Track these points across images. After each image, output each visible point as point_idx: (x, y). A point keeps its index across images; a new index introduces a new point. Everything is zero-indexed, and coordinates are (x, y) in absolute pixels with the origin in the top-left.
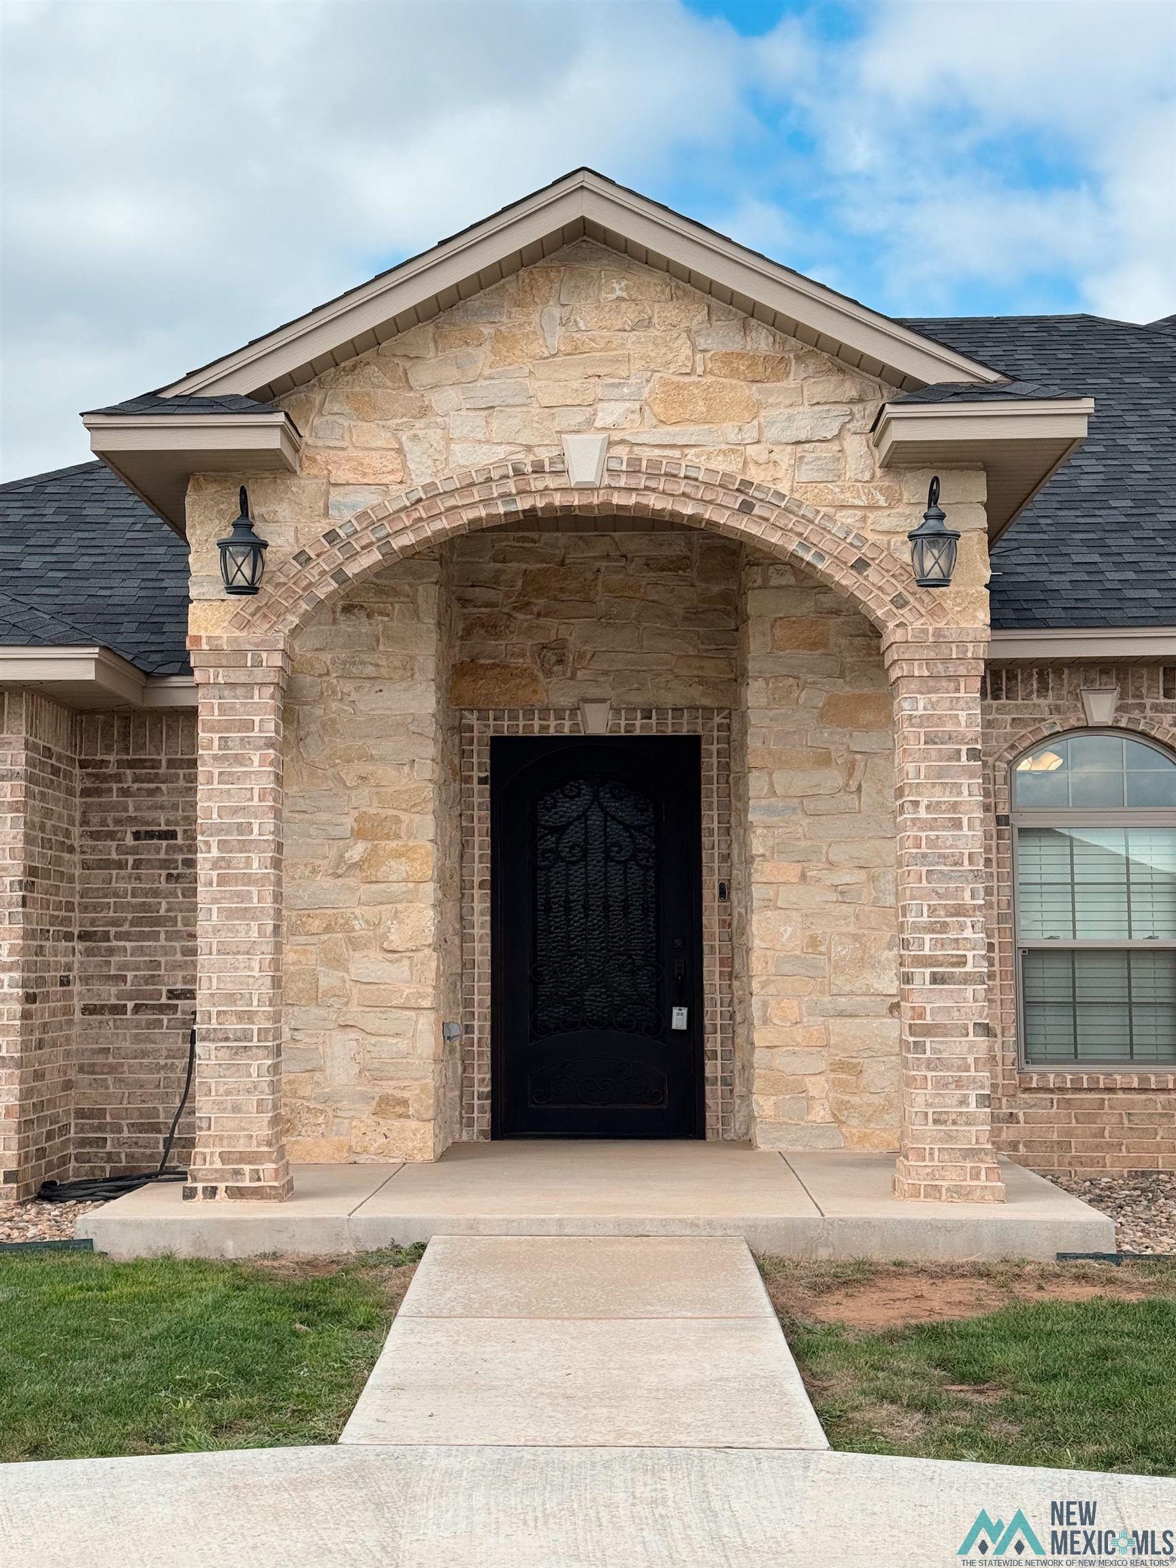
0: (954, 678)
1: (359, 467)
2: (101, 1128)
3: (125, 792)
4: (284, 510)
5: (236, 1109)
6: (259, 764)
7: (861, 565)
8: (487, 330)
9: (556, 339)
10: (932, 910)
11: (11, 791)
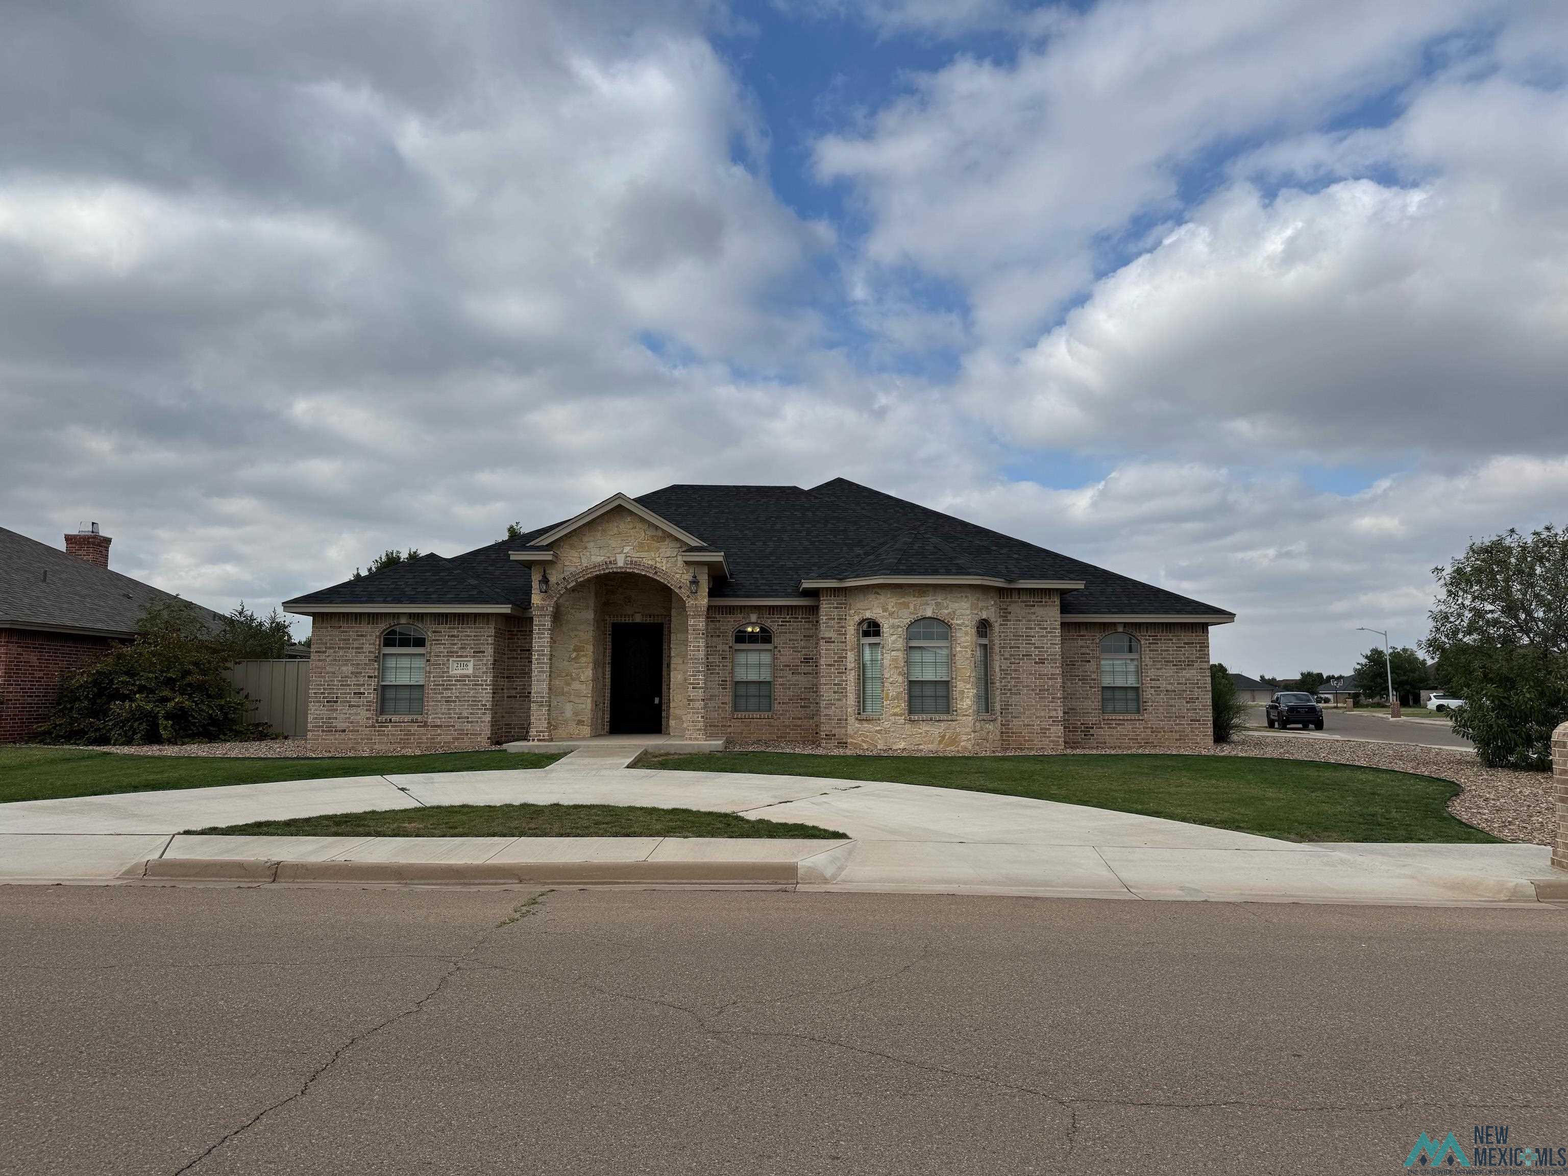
0: (699, 615)
1: (571, 561)
2: (510, 728)
3: (518, 639)
4: (554, 572)
5: (540, 720)
6: (547, 634)
7: (680, 588)
8: (600, 528)
9: (615, 530)
11: (490, 640)
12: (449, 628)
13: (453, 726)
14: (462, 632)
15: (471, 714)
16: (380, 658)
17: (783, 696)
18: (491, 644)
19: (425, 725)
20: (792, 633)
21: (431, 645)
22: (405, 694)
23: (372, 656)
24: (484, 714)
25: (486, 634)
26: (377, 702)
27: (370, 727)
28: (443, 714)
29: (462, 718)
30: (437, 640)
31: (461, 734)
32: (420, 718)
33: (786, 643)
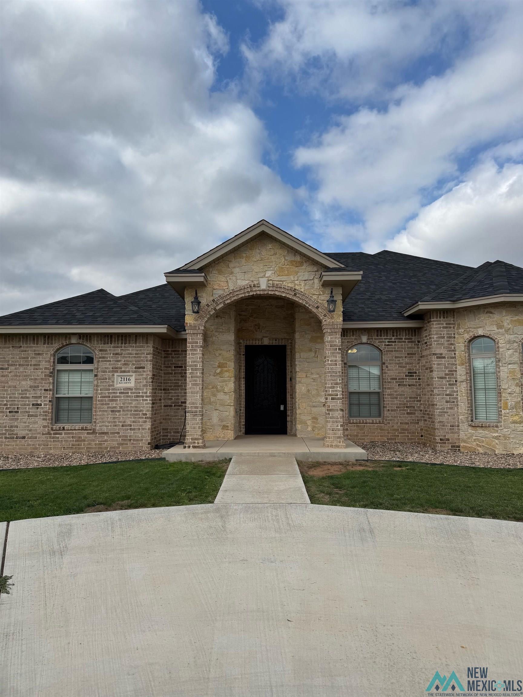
0: (336, 332)
1: (219, 285)
2: (167, 433)
4: (204, 295)
5: (194, 428)
6: (199, 351)
7: (317, 307)
8: (244, 255)
9: (258, 257)
10: (332, 384)
11: (150, 357)
12: (114, 347)
13: (118, 433)
14: (125, 350)
15: (134, 422)
16: (54, 374)
17: (391, 404)
18: (150, 361)
19: (94, 432)
20: (397, 351)
21: (98, 362)
22: (76, 405)
23: (48, 371)
24: (145, 422)
25: (145, 352)
26: (52, 412)
27: (46, 434)
28: (109, 422)
29: (126, 426)
30: (103, 358)
31: (125, 440)
32: (89, 426)
33: (392, 360)
